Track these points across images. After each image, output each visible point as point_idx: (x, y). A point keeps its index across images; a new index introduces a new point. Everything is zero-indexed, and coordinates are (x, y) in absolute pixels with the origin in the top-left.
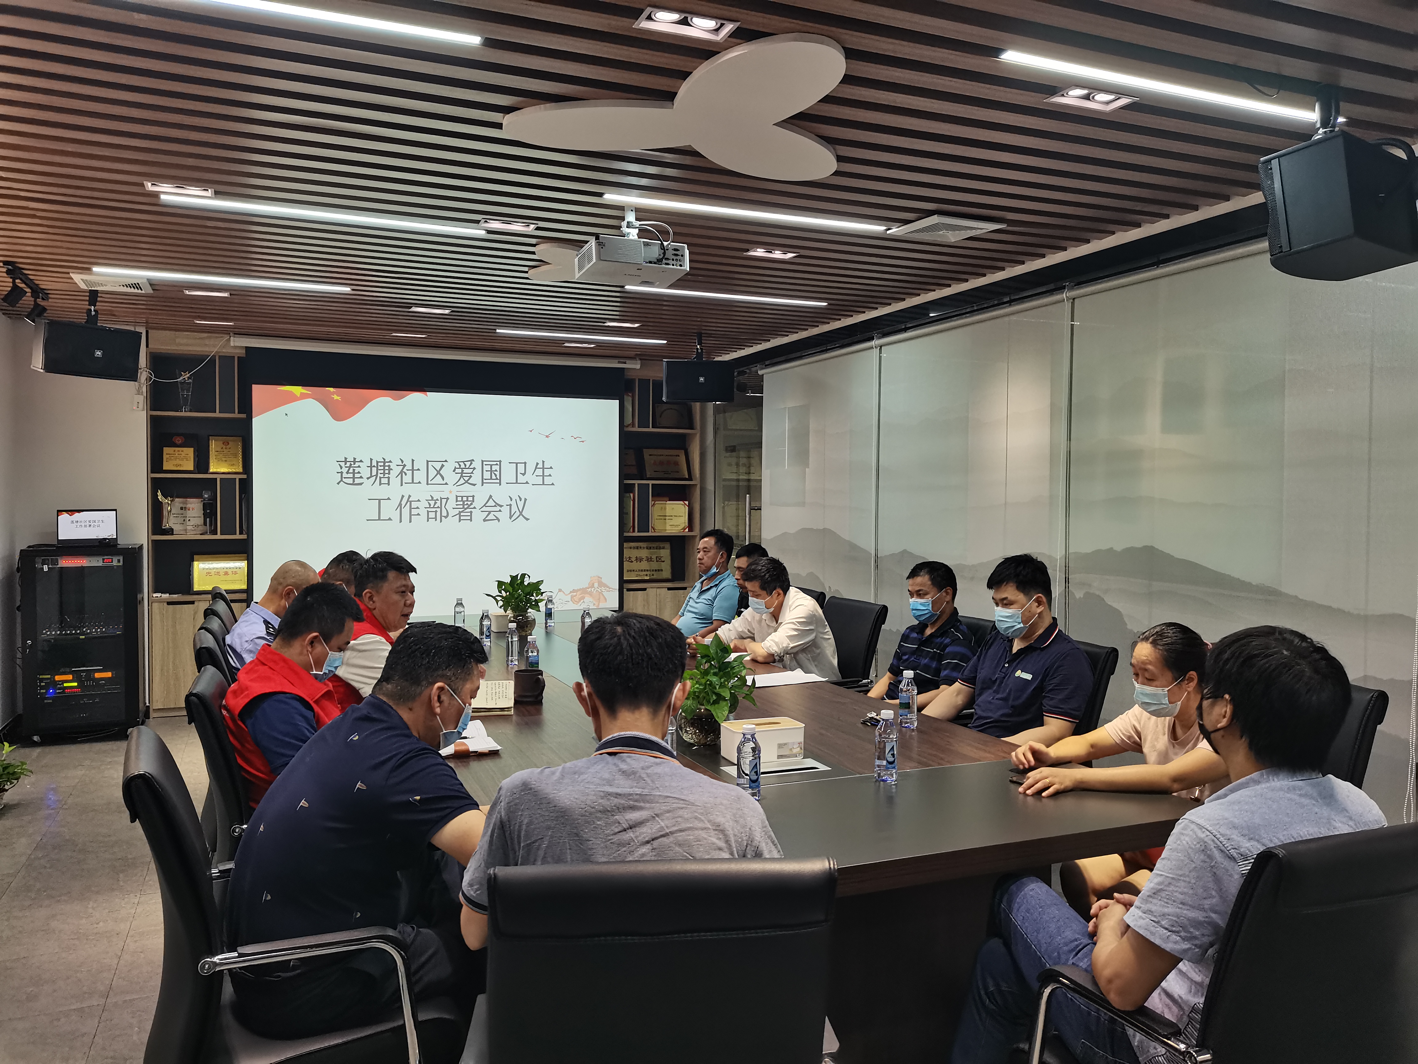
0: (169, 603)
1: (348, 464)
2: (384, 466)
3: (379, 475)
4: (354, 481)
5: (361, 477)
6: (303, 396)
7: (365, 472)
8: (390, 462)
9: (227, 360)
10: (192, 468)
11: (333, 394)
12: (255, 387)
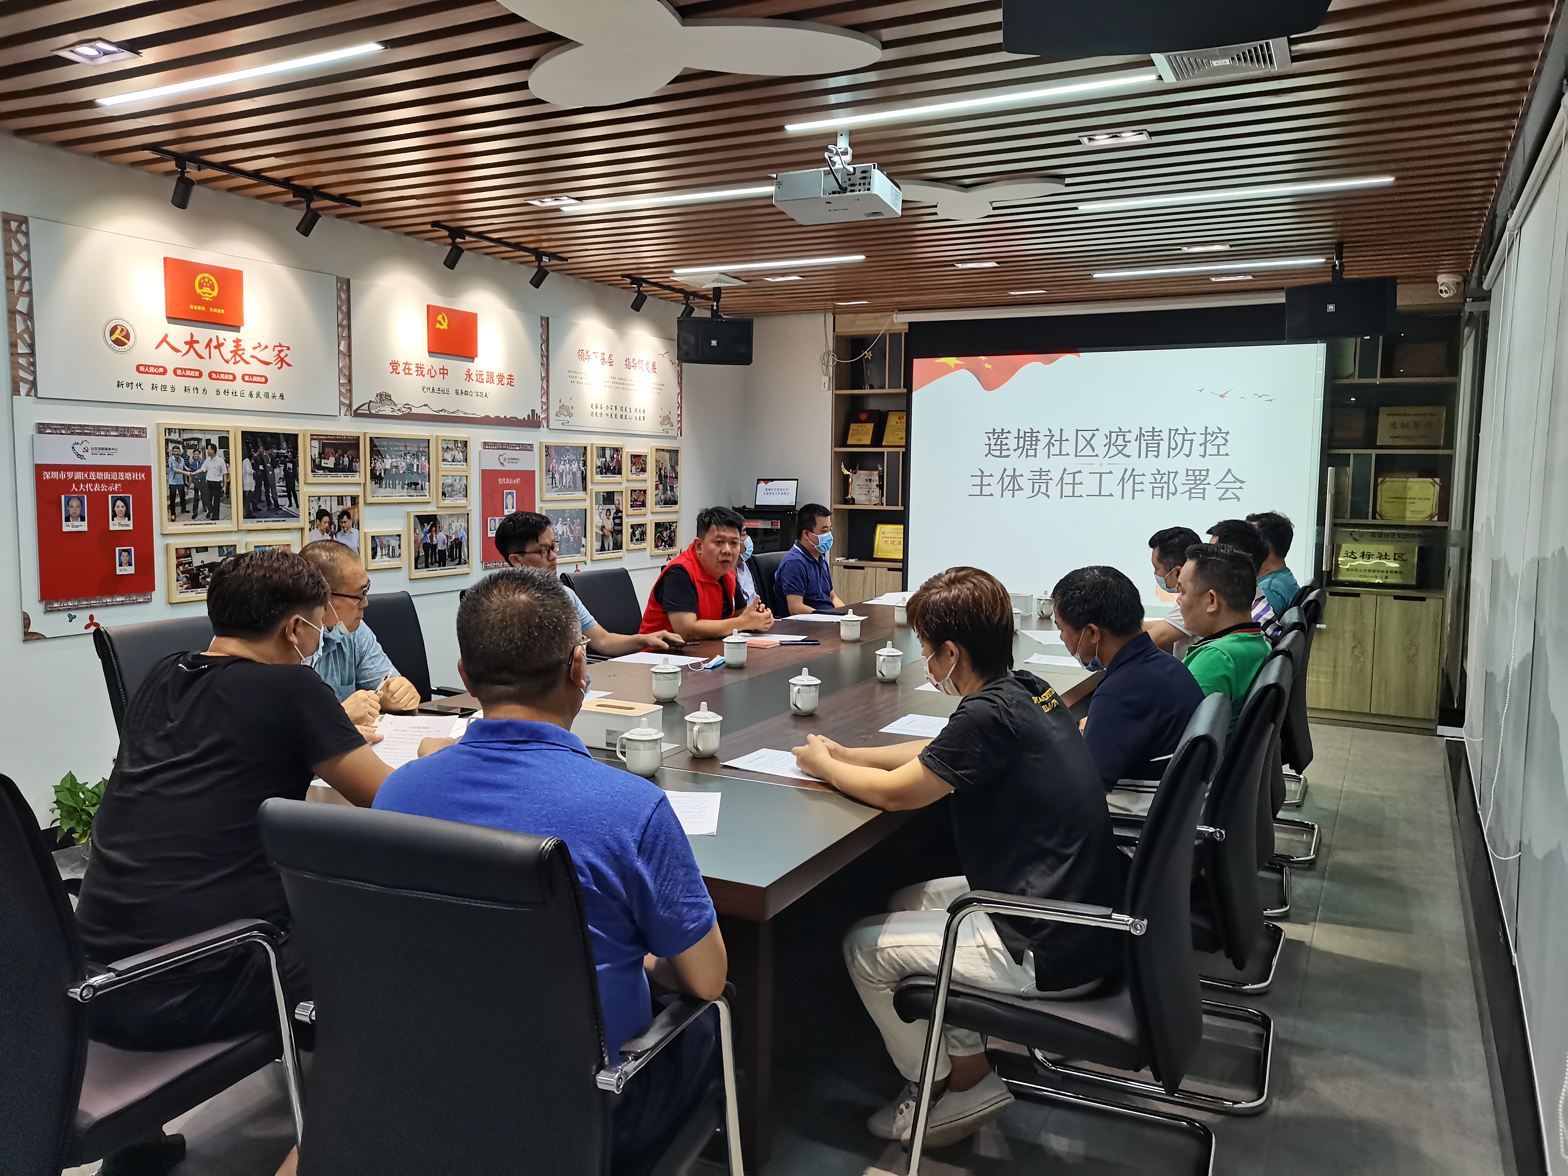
0: (845, 567)
1: (996, 435)
2: (1032, 437)
3: (1026, 446)
4: (1001, 453)
5: (1008, 449)
6: (958, 367)
7: (1012, 443)
8: (1038, 432)
9: (895, 337)
10: (869, 443)
11: (985, 362)
12: (915, 360)
